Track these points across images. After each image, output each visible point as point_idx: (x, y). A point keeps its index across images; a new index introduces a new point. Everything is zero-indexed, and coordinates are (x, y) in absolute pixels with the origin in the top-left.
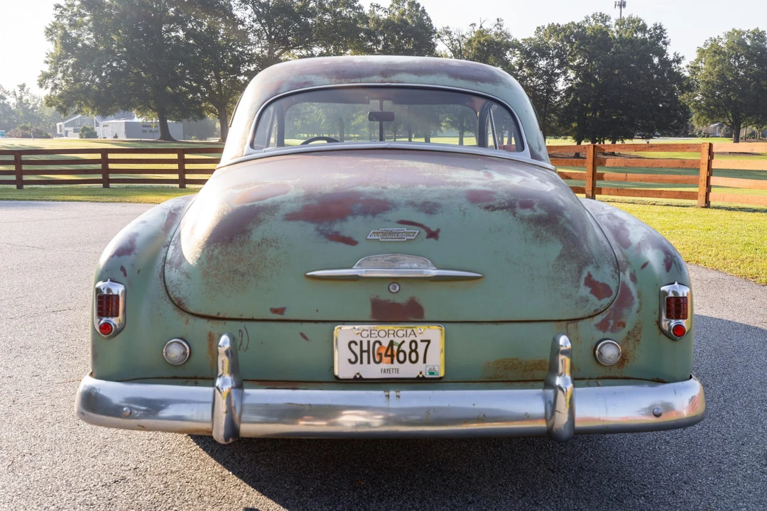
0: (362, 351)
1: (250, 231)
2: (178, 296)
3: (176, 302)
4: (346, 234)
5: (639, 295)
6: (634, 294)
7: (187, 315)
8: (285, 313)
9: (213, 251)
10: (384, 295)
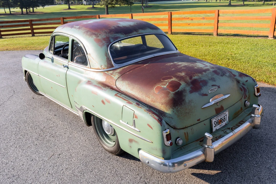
0: (216, 123)
1: (184, 99)
2: (173, 125)
3: (174, 127)
4: (205, 93)
5: (248, 89)
6: (246, 88)
7: (177, 130)
8: (200, 120)
9: (178, 108)
10: (217, 107)
